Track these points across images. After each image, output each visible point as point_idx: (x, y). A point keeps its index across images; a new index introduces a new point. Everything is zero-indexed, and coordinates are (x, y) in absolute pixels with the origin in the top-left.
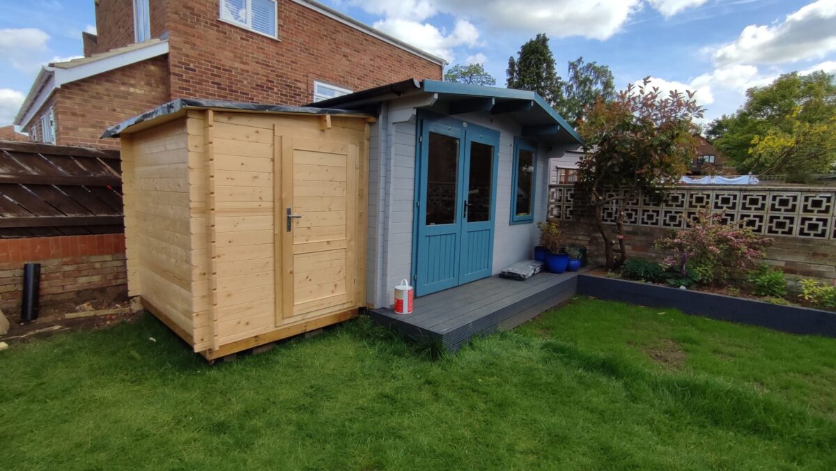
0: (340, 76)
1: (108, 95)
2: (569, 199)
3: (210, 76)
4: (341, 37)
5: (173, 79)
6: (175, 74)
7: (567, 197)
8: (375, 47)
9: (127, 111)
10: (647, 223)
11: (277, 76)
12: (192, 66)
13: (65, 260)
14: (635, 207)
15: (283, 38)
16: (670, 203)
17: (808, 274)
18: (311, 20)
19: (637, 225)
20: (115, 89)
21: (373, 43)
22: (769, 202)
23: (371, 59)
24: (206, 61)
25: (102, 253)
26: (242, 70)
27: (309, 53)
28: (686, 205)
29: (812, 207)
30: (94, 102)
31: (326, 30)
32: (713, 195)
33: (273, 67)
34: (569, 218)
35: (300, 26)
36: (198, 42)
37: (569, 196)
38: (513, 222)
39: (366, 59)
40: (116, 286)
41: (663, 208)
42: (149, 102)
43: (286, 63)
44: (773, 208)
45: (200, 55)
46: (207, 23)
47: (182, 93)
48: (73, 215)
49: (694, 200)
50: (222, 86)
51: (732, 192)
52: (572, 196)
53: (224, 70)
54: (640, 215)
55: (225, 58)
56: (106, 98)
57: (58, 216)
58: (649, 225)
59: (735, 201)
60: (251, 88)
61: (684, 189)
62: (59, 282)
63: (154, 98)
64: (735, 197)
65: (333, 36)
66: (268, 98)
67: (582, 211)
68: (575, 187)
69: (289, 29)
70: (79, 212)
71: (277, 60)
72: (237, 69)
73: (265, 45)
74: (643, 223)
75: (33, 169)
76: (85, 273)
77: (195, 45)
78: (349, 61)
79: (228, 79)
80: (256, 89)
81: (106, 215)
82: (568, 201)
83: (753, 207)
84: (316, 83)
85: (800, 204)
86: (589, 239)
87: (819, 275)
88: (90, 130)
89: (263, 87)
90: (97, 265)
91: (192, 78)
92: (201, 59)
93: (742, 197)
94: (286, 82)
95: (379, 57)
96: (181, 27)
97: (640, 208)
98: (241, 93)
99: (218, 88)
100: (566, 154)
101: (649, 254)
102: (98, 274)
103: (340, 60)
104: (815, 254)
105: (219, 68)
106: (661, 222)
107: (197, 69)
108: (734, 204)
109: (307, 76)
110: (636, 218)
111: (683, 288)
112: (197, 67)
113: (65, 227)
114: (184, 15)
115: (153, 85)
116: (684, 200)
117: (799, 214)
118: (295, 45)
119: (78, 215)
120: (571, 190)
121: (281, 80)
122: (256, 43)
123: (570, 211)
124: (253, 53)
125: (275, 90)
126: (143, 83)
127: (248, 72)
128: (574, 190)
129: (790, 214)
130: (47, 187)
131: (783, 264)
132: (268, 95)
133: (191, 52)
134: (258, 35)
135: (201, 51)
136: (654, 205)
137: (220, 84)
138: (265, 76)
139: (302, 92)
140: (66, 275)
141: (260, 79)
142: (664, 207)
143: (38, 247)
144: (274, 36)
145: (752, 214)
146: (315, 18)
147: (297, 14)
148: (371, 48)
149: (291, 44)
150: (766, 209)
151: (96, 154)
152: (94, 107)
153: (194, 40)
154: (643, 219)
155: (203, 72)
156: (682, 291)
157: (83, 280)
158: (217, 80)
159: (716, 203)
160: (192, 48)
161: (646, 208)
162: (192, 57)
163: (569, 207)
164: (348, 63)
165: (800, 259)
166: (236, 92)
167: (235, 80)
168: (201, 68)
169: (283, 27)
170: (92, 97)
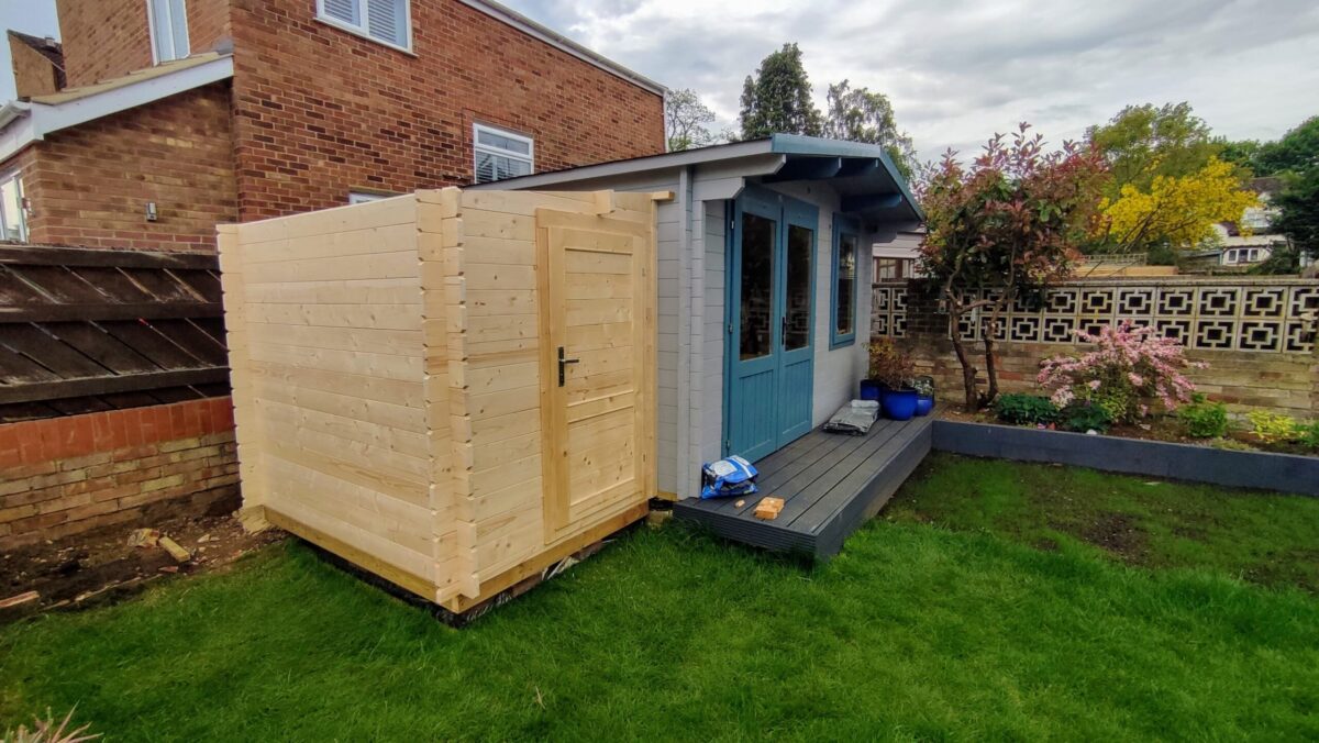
0: (513, 114)
1: (130, 152)
2: (899, 305)
3: (305, 115)
4: (513, 50)
5: (243, 121)
6: (245, 113)
7: (896, 302)
8: (563, 66)
9: (165, 179)
10: (1020, 338)
11: (415, 115)
12: (274, 99)
13: (120, 452)
14: (1002, 315)
15: (422, 50)
16: (1054, 307)
17: (1254, 402)
18: (464, 22)
19: (1005, 340)
20: (140, 141)
21: (559, 59)
22: (1197, 301)
23: (558, 87)
24: (298, 91)
25: (182, 436)
26: (358, 105)
27: (463, 77)
28: (1078, 308)
29: (1258, 307)
30: (105, 164)
31: (488, 38)
32: (1117, 293)
33: (408, 100)
34: (900, 334)
35: (447, 31)
36: (282, 57)
37: (899, 300)
38: (834, 345)
39: (550, 86)
40: (207, 490)
41: (1044, 315)
42: (201, 162)
43: (428, 94)
44: (1203, 311)
45: (286, 80)
46: (295, 24)
47: (261, 146)
48: (128, 373)
49: (1089, 301)
50: (327, 134)
51: (1143, 289)
52: (904, 300)
53: (328, 105)
54: (1009, 328)
55: (330, 85)
56: (127, 158)
57: (103, 377)
58: (1024, 341)
59: (1148, 302)
60: (374, 135)
61: (1075, 286)
62: (110, 493)
63: (210, 155)
64: (1149, 295)
65: (500, 48)
66: (402, 153)
67: (920, 323)
68: (908, 286)
69: (430, 36)
70: (137, 367)
71: (413, 89)
72: (349, 103)
73: (393, 62)
74: (1014, 337)
75: (53, 293)
76: (154, 473)
77: (277, 62)
78: (526, 89)
79: (336, 120)
80: (382, 137)
81: (183, 369)
82: (897, 308)
83: (1175, 309)
84: (477, 127)
85: (1241, 302)
86: (932, 365)
87: (1269, 404)
88: (101, 214)
89: (393, 134)
90: (175, 458)
91: (275, 120)
92: (290, 88)
93: (1159, 295)
94: (429, 124)
95: (570, 82)
96: (252, 31)
97: (1010, 315)
98: (358, 144)
99: (320, 137)
100: (898, 237)
101: (1024, 383)
102: (177, 473)
103: (511, 88)
104: (1263, 374)
105: (320, 103)
106: (1041, 336)
107: (283, 105)
108: (1148, 306)
109: (462, 115)
110: (1003, 332)
111: (1092, 433)
112: (285, 101)
113: (116, 395)
114: (258, 10)
115: (208, 133)
116: (1075, 301)
117: (1239, 318)
118: (441, 64)
119: (136, 372)
120: (902, 291)
121: (421, 122)
122: (378, 60)
123: (902, 323)
124: (374, 77)
125: (413, 138)
126: (189, 129)
127: (367, 108)
128: (908, 292)
129: (1227, 319)
130: (79, 324)
131: (1218, 390)
132: (401, 147)
133: (271, 75)
134: (382, 46)
135: (289, 72)
136: (1030, 310)
137: (322, 130)
138: (395, 115)
139: (455, 142)
140: (122, 480)
141: (388, 120)
142: (1045, 313)
143: (72, 434)
144: (406, 47)
145: (1174, 321)
146: (470, 18)
147: (442, 12)
148: (557, 67)
149: (434, 61)
150: (1193, 313)
151: (163, 262)
152: (106, 173)
153: (276, 54)
154: (1014, 332)
155: (292, 110)
156: (1094, 438)
157: (151, 486)
158: (317, 122)
159: (1122, 306)
160: (274, 69)
161: (1019, 315)
162: (274, 84)
163: (901, 317)
164: (524, 92)
165: (1242, 382)
166: (350, 143)
167: (347, 123)
168: (290, 103)
169: (421, 32)
170: (102, 156)
